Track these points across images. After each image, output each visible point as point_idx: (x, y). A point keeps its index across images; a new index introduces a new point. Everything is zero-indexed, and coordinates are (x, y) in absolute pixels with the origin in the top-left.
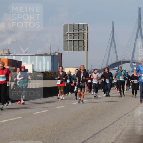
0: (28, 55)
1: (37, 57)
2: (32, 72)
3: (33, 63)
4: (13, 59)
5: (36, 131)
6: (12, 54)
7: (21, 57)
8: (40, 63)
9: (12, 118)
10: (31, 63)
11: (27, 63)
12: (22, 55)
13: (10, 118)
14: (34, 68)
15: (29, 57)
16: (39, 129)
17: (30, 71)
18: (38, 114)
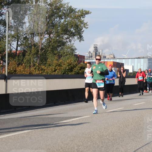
0: (129, 58)
1: (136, 59)
2: (132, 72)
3: (133, 64)
4: (117, 62)
5: (136, 119)
6: (116, 57)
7: (124, 60)
8: (139, 64)
9: (116, 109)
10: (131, 65)
11: (128, 65)
12: (124, 58)
13: (115, 109)
14: (134, 69)
15: (130, 60)
16: (138, 118)
17: (131, 71)
18: (137, 105)
